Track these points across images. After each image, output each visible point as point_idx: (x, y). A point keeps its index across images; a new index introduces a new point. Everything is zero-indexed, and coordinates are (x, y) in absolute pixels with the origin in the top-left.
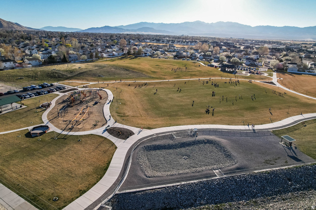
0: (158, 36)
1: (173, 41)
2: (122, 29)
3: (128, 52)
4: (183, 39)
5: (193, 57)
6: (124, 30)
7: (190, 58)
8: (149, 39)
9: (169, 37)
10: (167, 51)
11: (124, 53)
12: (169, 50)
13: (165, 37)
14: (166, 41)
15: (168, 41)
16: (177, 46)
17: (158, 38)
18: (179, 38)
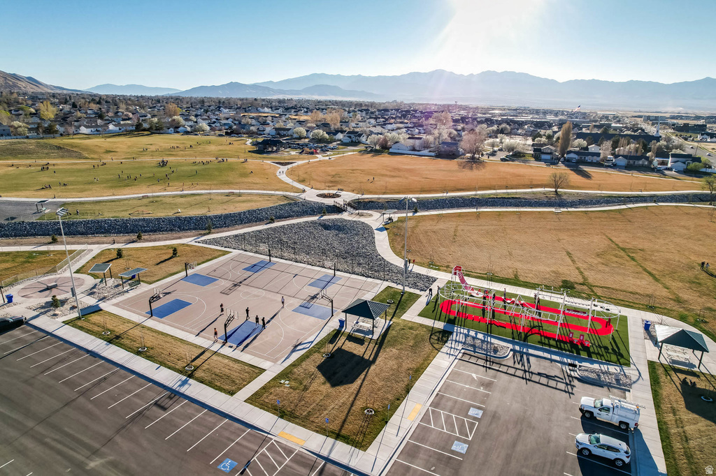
2: (268, 89)
6: (273, 90)
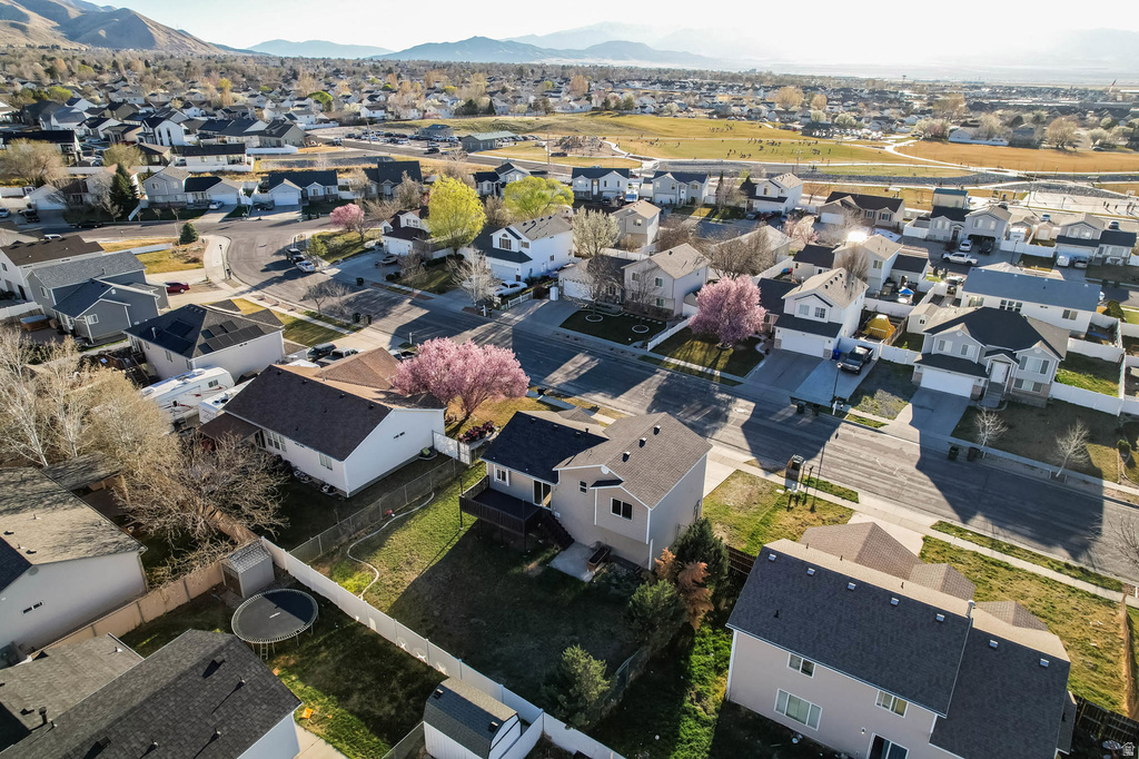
0: (667, 71)
1: (713, 87)
2: (532, 48)
3: (603, 104)
4: (748, 79)
5: (753, 116)
7: (748, 117)
8: (640, 80)
9: (701, 74)
10: (694, 107)
11: (594, 104)
12: (700, 104)
13: (689, 74)
14: (692, 85)
15: (698, 87)
16: (722, 98)
17: (665, 78)
18: (734, 78)
